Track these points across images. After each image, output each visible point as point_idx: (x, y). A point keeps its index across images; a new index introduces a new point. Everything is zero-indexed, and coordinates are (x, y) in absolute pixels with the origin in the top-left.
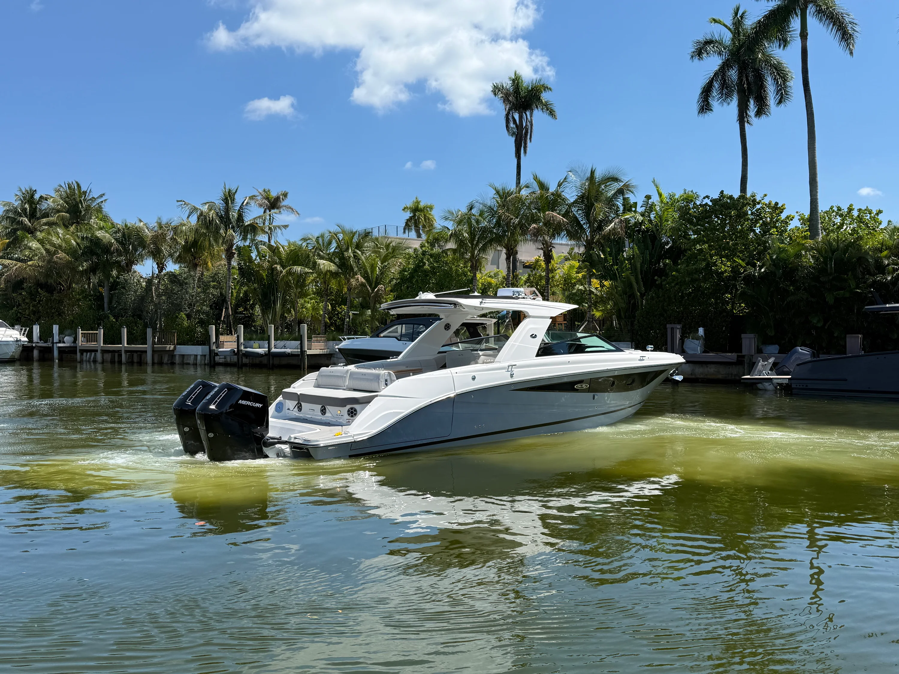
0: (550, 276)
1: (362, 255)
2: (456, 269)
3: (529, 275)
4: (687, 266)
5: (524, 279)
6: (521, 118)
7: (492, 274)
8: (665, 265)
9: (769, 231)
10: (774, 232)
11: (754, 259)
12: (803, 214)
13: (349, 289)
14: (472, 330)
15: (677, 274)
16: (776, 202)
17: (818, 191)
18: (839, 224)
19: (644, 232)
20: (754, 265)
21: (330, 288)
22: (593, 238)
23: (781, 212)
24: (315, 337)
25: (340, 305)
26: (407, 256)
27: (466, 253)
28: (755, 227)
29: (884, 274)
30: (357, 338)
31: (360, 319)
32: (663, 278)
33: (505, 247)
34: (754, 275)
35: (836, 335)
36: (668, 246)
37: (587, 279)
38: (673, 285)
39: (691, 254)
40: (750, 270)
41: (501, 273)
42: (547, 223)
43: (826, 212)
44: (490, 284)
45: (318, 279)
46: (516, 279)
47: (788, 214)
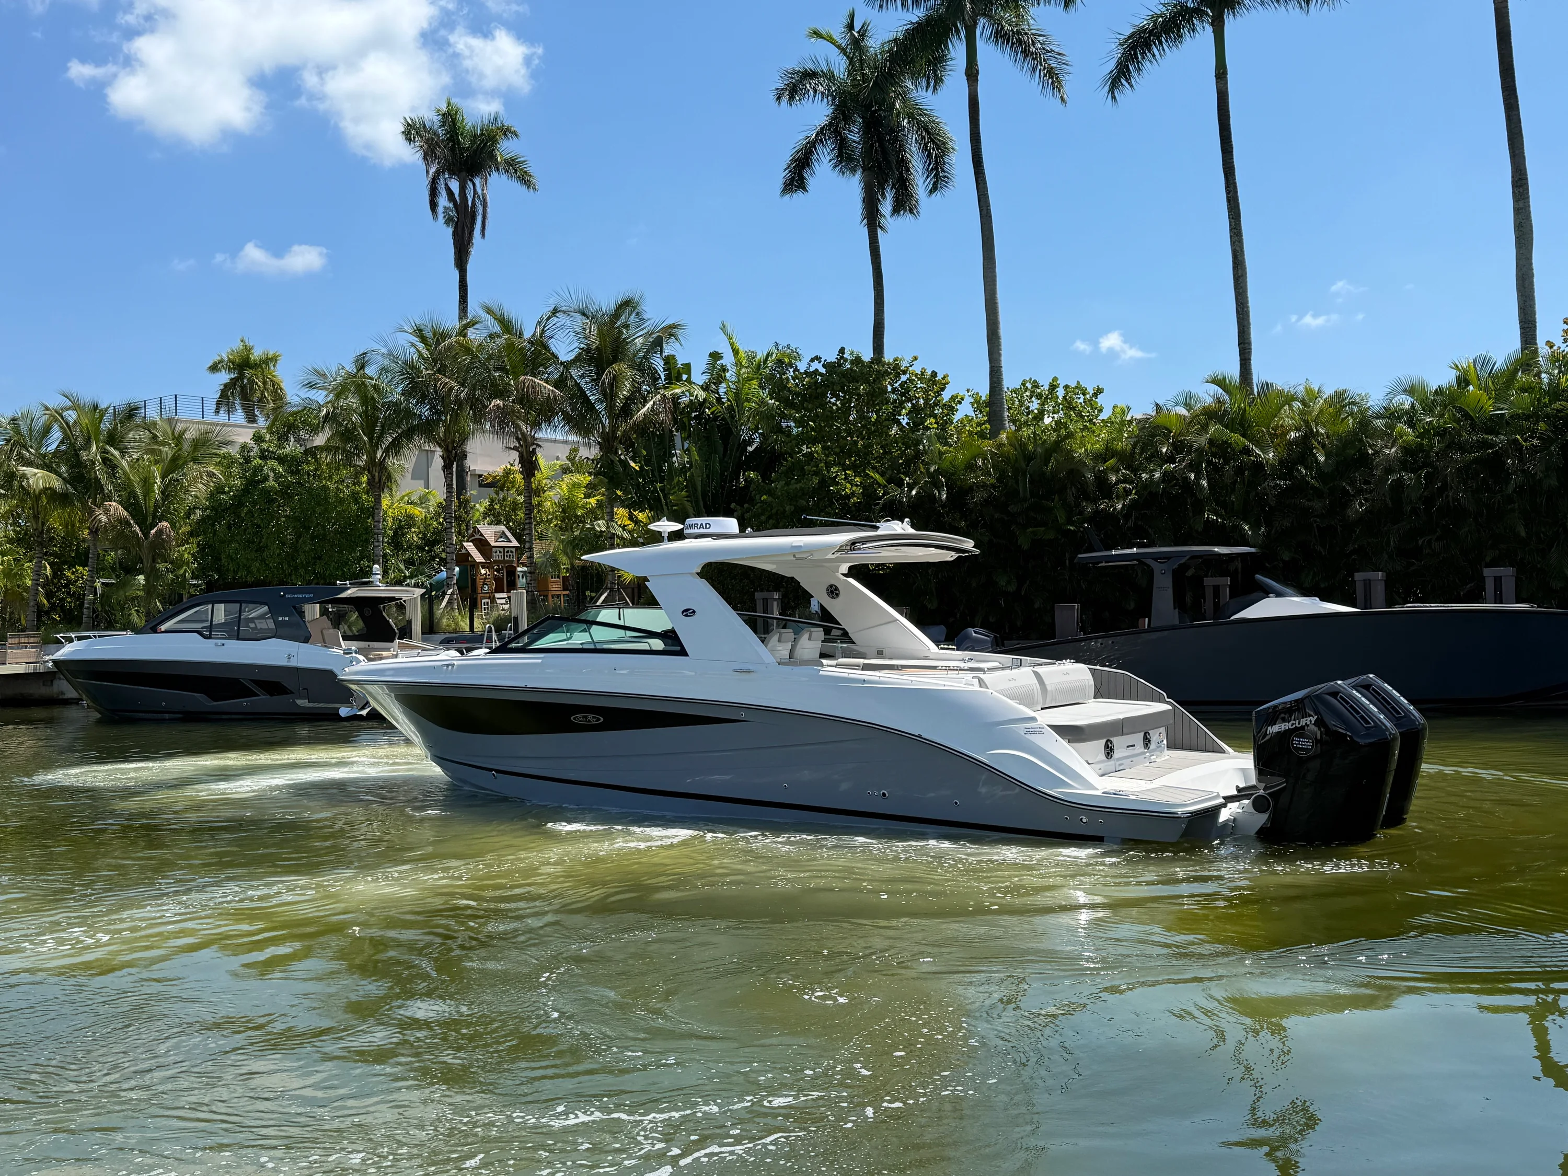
0: (535, 501)
1: (123, 457)
2: (338, 489)
3: (492, 501)
4: (787, 484)
5: (482, 510)
6: (463, 189)
7: (415, 498)
8: (748, 481)
9: (923, 423)
10: (931, 424)
11: (899, 472)
12: (977, 394)
13: (94, 532)
14: (368, 612)
15: (770, 499)
16: (933, 372)
17: (1002, 352)
18: (1036, 411)
19: (708, 420)
20: (900, 484)
21: (49, 530)
22: (614, 428)
23: (943, 389)
24: (13, 637)
25: (71, 566)
26: (225, 462)
27: (358, 455)
28: (900, 415)
29: (1110, 498)
30: (100, 636)
31: (121, 595)
32: (746, 505)
33: (440, 446)
34: (901, 502)
35: (1037, 606)
36: (754, 447)
37: (606, 509)
38: (763, 518)
39: (793, 463)
40: (894, 492)
41: (434, 497)
42: (524, 399)
43: (1015, 391)
44: (410, 518)
45: (19, 511)
46: (465, 507)
47: (954, 393)
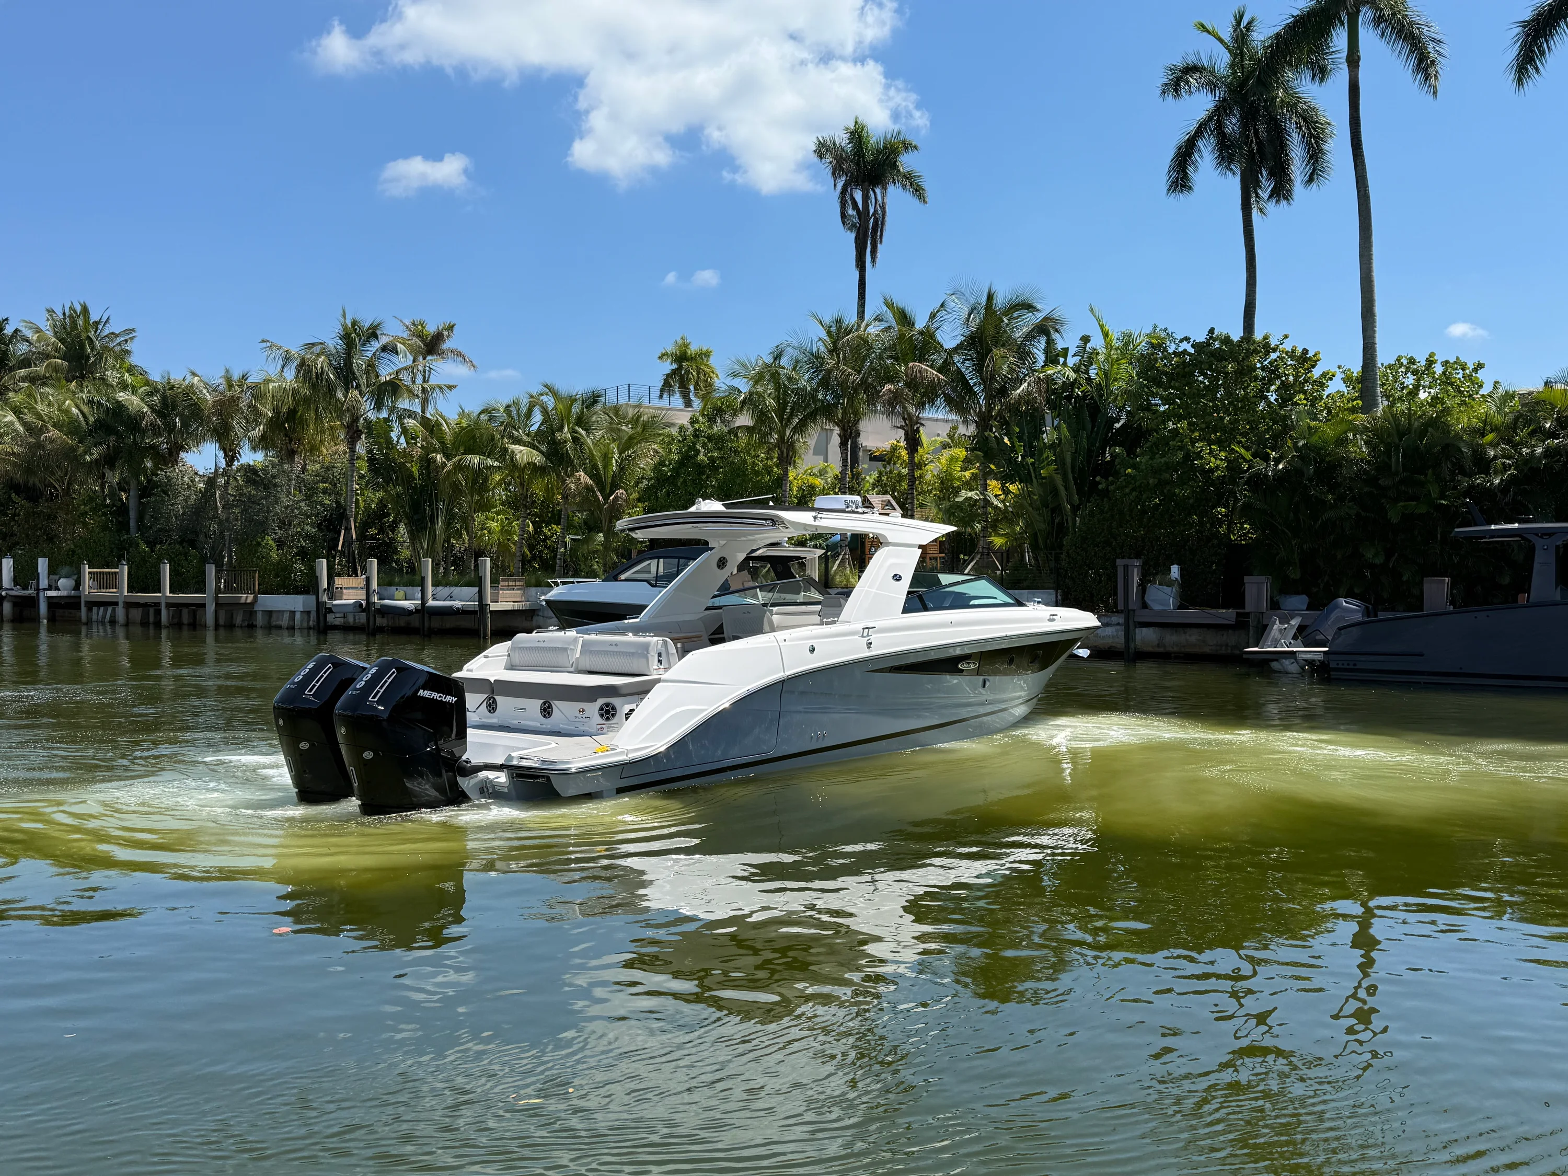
0: (917, 474)
1: (588, 436)
2: (754, 463)
3: (880, 474)
4: (1151, 459)
5: (871, 481)
6: (866, 198)
7: (815, 471)
8: (1114, 456)
9: (1291, 399)
10: (1300, 400)
11: (1265, 447)
12: (1349, 370)
13: (565, 497)
14: (780, 568)
15: (1135, 472)
16: (1304, 349)
17: (1377, 329)
18: (1411, 387)
19: (1077, 399)
20: (1266, 458)
21: (532, 495)
22: (990, 408)
23: (1313, 366)
24: (504, 581)
25: (548, 524)
26: (666, 440)
27: (771, 434)
28: (1268, 392)
29: (1487, 473)
30: (578, 582)
31: (584, 549)
32: (1111, 479)
33: (837, 425)
34: (1266, 476)
35: (1405, 578)
36: (1121, 424)
37: (981, 480)
38: (1127, 490)
39: (1158, 439)
40: (1260, 465)
41: (832, 469)
42: (913, 383)
43: (1390, 367)
44: (812, 487)
45: (510, 479)
46: (857, 479)
47: (1326, 370)
